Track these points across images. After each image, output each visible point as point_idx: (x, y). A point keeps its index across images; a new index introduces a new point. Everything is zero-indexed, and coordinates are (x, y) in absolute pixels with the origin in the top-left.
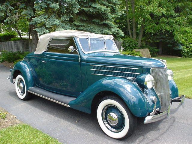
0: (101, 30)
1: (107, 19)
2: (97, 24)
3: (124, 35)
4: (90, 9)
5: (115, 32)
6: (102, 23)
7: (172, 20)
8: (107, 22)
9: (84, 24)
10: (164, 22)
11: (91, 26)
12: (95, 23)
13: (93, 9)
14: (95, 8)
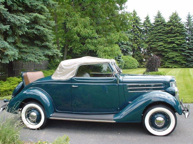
0: (43, 51)
1: (47, 41)
3: (62, 56)
4: (34, 30)
5: (55, 53)
6: (43, 44)
7: (96, 41)
8: (47, 43)
9: (26, 46)
10: (89, 43)
11: (33, 48)
12: (36, 45)
13: (37, 31)
14: (39, 30)
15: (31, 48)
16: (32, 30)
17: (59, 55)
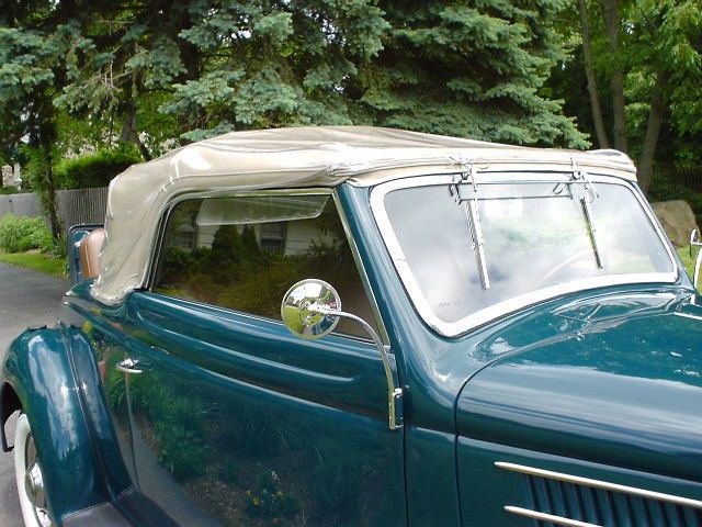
0: (487, 126)
2: (467, 100)
3: (588, 144)
4: (434, 31)
5: (548, 134)
6: (490, 93)
8: (510, 88)
9: (410, 104)
11: (443, 111)
12: (459, 98)
13: (447, 31)
14: (456, 26)
15: (434, 109)
16: (428, 32)
17: (571, 140)
